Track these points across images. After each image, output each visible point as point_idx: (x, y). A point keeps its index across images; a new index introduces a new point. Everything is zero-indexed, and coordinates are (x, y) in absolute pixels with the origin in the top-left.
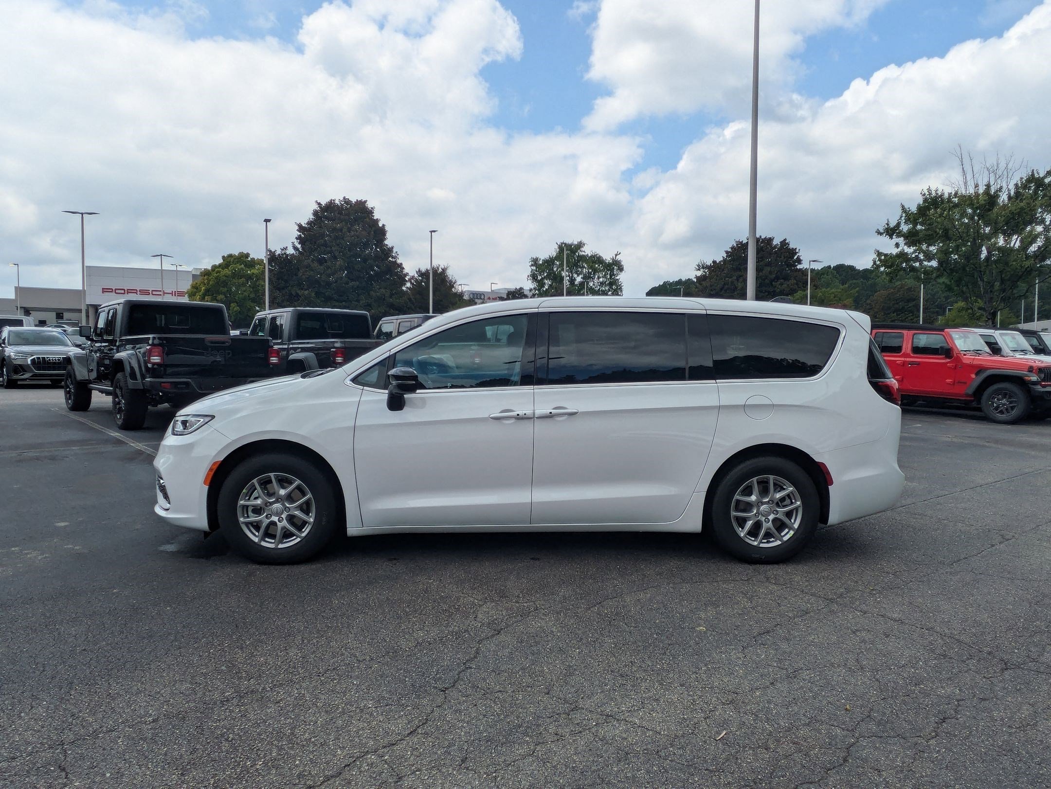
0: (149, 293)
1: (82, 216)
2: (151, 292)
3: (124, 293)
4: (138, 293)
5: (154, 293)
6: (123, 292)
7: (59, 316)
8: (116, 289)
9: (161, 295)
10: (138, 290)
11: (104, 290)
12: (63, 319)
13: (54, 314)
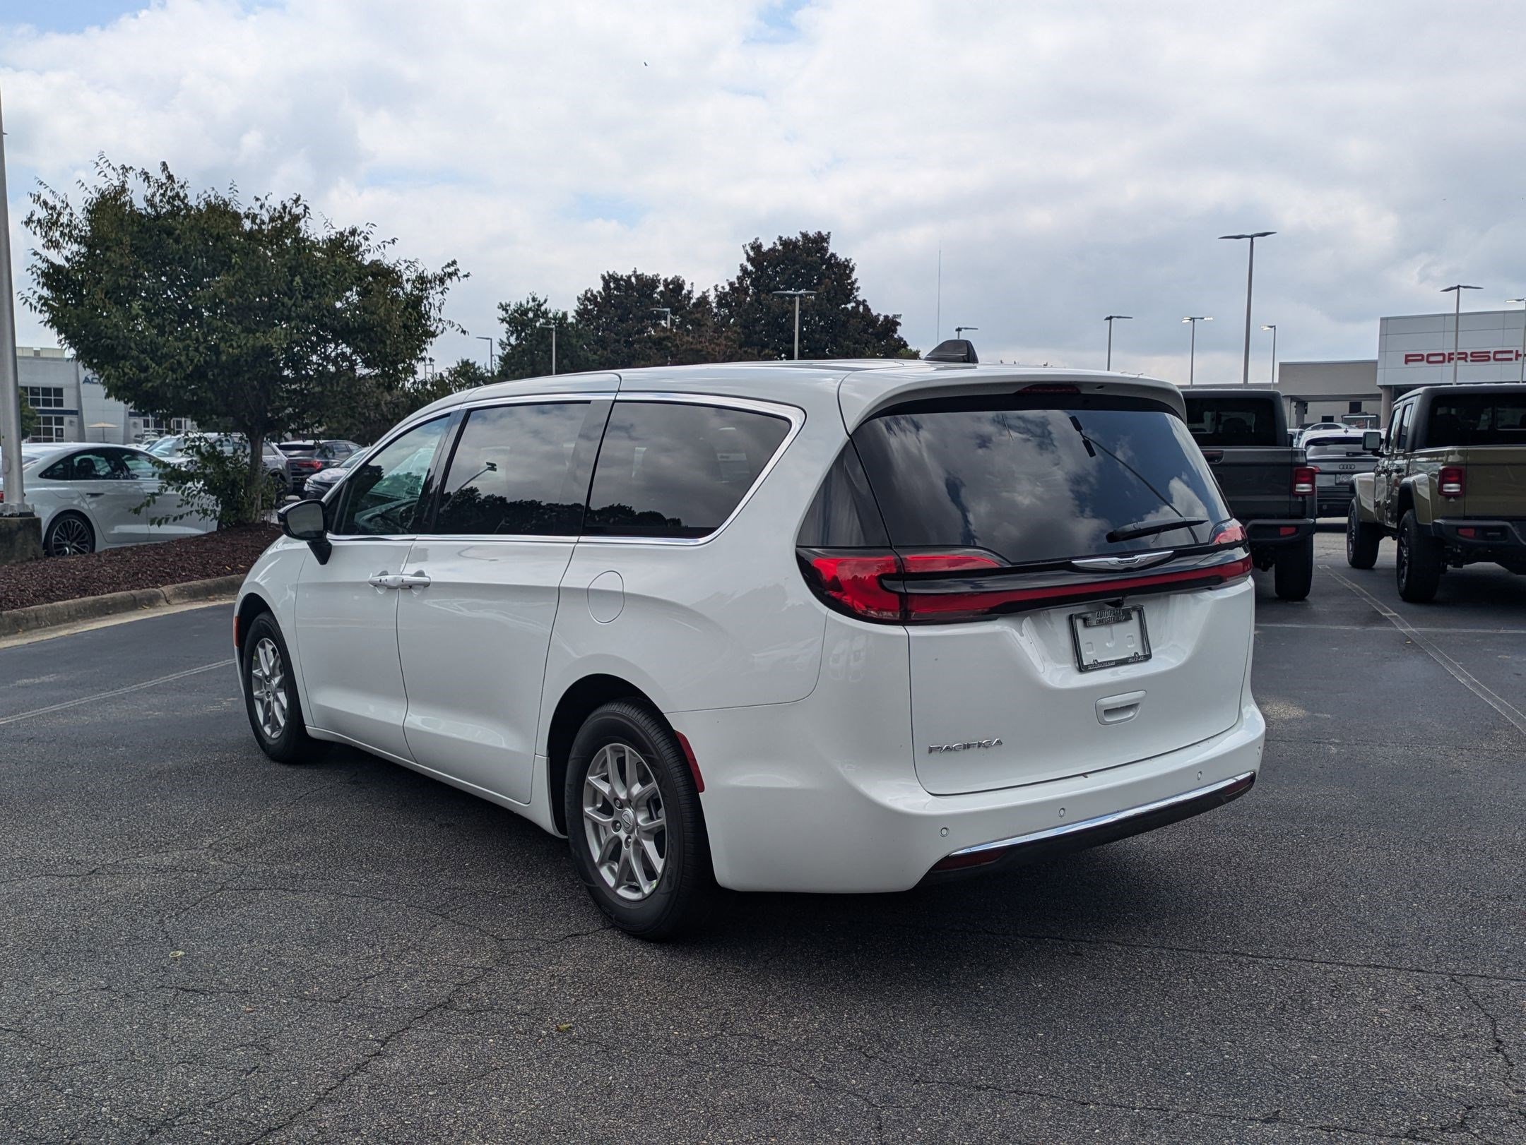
0: (1489, 357)
1: (1252, 240)
2: (1491, 355)
3: (1443, 362)
4: (1469, 358)
5: (1499, 356)
6: (1440, 358)
7: (1355, 407)
8: (1429, 355)
9: (1511, 359)
10: (1469, 354)
11: (1408, 359)
12: (1360, 410)
13: (1345, 406)
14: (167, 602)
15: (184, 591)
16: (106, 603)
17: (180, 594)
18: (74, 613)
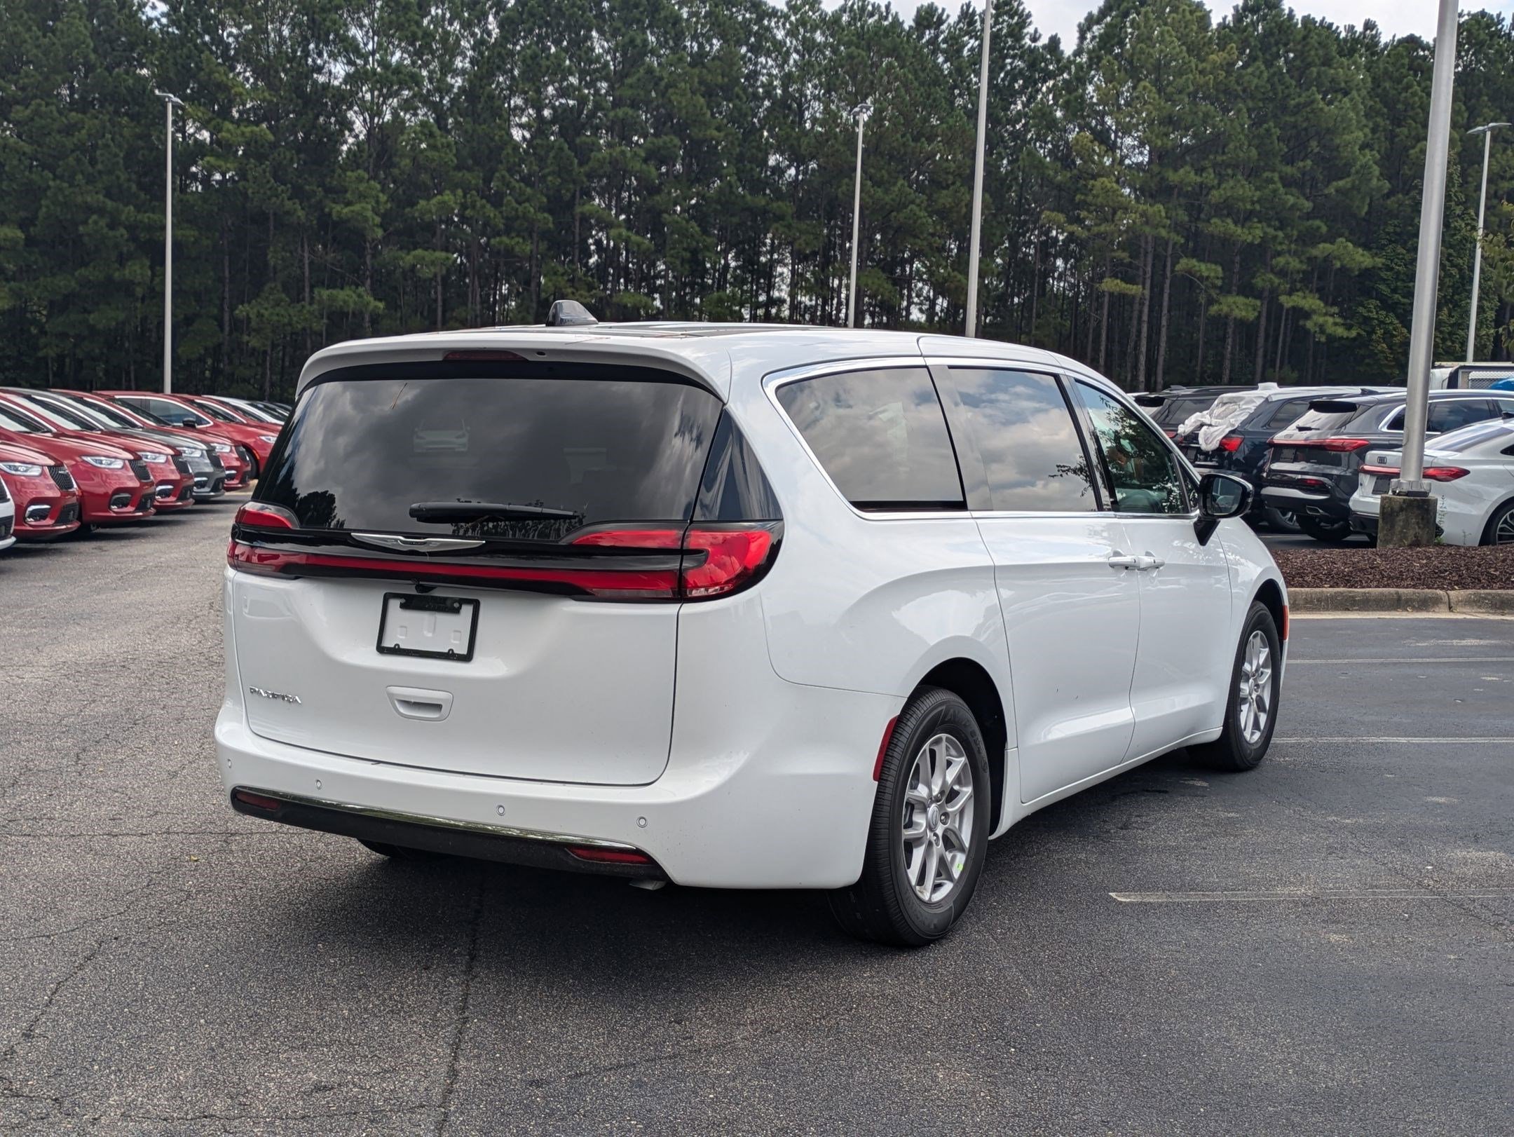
14: (1450, 608)
15: (1485, 599)
16: (1353, 597)
17: (1468, 602)
18: (1302, 602)
